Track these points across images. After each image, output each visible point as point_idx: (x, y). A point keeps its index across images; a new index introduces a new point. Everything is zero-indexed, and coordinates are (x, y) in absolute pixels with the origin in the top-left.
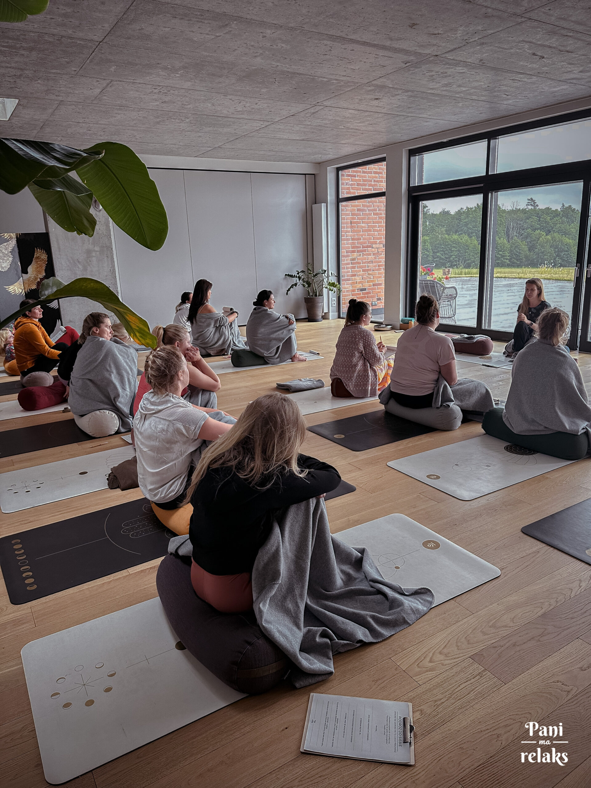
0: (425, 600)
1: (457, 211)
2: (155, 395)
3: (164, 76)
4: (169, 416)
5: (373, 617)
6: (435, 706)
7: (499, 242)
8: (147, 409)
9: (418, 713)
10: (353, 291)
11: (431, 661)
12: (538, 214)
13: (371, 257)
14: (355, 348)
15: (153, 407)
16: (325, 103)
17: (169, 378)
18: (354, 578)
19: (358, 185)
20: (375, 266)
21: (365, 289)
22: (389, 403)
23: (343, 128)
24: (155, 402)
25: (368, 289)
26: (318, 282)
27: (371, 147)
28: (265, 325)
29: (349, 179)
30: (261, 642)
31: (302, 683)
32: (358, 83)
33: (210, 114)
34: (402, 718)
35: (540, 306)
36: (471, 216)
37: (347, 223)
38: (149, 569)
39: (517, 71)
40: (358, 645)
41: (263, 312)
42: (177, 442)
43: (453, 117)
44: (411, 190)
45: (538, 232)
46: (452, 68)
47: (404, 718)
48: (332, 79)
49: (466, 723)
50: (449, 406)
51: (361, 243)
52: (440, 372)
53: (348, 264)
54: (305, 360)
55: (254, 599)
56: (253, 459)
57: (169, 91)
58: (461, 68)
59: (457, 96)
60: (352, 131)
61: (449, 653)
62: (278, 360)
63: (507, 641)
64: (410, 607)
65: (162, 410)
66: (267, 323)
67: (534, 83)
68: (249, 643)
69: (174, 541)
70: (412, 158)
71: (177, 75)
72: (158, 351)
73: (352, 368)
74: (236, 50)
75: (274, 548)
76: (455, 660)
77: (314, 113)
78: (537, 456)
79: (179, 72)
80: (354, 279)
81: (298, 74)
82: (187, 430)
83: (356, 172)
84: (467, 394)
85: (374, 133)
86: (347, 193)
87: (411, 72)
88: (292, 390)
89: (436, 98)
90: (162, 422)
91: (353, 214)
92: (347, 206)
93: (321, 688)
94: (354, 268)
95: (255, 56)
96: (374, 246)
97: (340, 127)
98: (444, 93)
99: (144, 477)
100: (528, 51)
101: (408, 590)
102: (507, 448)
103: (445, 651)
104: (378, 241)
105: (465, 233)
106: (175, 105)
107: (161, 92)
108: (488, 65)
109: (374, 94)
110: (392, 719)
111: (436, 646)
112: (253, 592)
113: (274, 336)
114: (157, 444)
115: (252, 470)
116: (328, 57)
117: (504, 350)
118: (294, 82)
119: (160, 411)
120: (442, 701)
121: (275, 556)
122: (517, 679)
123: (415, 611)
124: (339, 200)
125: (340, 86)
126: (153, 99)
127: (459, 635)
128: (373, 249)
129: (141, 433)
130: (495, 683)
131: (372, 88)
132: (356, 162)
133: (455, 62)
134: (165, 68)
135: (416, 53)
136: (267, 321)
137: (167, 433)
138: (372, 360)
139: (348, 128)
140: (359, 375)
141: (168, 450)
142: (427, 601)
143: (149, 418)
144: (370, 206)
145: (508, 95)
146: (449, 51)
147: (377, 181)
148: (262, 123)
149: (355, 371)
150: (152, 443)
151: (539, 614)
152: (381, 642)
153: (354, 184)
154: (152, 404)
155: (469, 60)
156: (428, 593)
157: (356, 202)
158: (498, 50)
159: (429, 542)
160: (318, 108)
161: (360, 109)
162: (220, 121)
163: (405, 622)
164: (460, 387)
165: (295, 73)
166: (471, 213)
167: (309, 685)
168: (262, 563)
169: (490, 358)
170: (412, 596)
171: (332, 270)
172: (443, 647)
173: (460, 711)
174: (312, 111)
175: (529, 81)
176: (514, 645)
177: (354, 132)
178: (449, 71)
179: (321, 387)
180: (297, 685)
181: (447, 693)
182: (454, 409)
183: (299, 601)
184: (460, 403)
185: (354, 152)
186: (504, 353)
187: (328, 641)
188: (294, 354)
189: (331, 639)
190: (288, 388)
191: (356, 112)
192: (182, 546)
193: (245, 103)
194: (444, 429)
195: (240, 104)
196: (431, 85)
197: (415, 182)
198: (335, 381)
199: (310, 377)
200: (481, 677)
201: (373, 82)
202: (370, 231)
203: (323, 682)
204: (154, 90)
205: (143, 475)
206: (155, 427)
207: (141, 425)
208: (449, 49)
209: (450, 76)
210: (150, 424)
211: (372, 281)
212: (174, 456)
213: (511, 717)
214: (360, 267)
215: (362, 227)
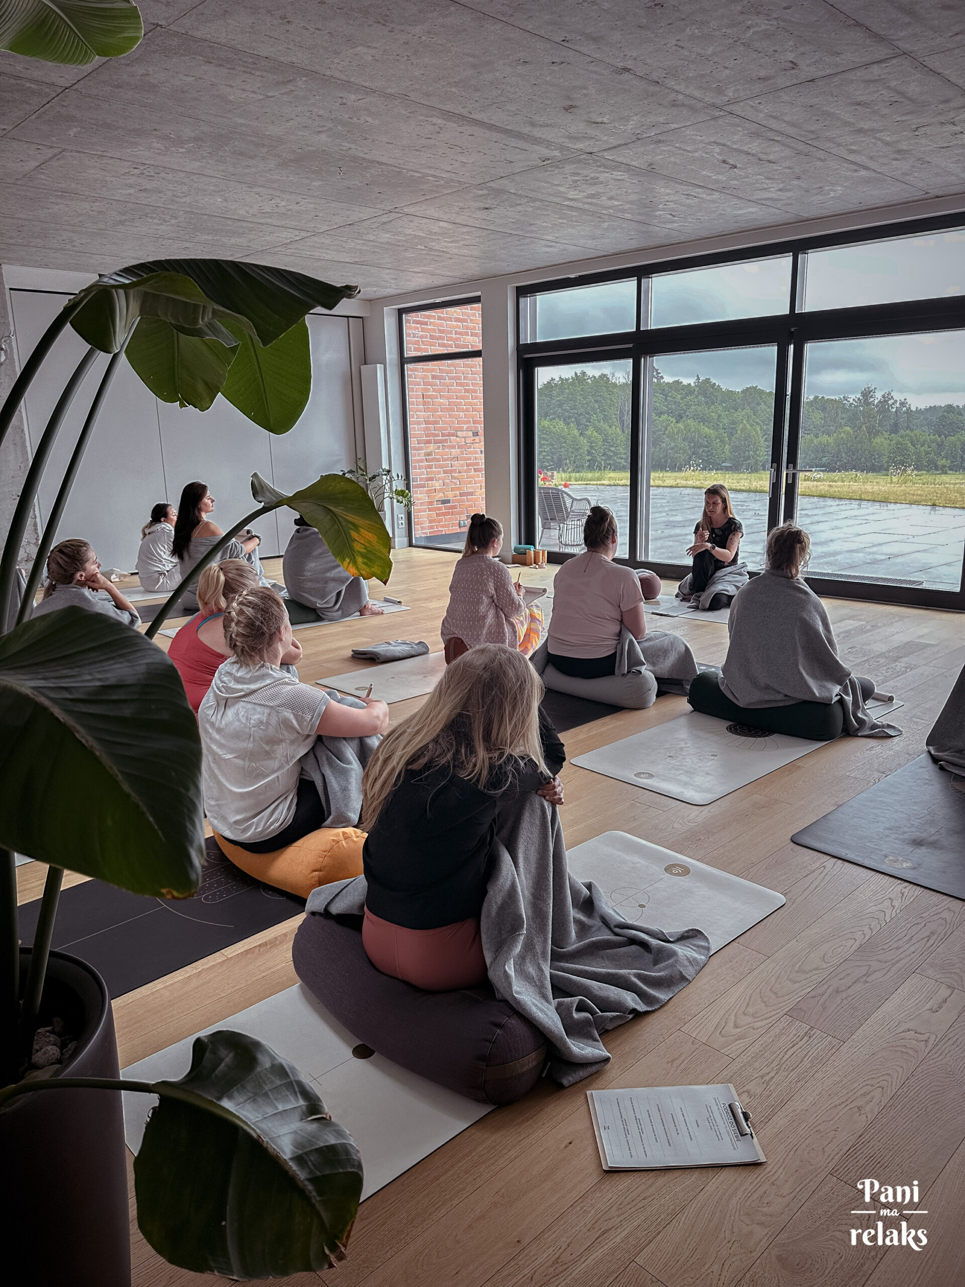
0: (698, 946)
1: (546, 383)
2: (241, 666)
3: (159, 149)
4: (271, 699)
5: (639, 976)
6: (763, 1083)
7: (610, 432)
8: (229, 690)
9: (745, 1096)
10: (431, 503)
11: (736, 1026)
12: (664, 390)
13: (455, 452)
14: (482, 591)
15: (240, 687)
16: (406, 210)
17: (268, 638)
18: (588, 926)
19: (432, 337)
20: (462, 466)
21: (448, 501)
22: (545, 673)
23: (423, 248)
24: (244, 678)
25: (454, 501)
26: (376, 489)
27: (457, 280)
28: (317, 557)
29: (418, 328)
30: (514, 1022)
31: (571, 1079)
32: (465, 183)
33: (215, 214)
34: (727, 1105)
35: (727, 525)
36: (567, 391)
37: (417, 397)
38: (258, 948)
39: (696, 183)
40: (631, 1016)
41: (313, 536)
42: (282, 741)
43: (590, 242)
44: (522, 349)
45: (664, 417)
46: (607, 172)
47: (730, 1105)
48: (427, 175)
49: (812, 1099)
50: (640, 672)
51: (440, 429)
52: (622, 622)
53: (421, 461)
54: (382, 613)
55: (488, 961)
56: (472, 751)
57: (158, 174)
58: (621, 173)
59: (604, 212)
60: (436, 253)
61: (756, 1013)
62: (340, 613)
63: (825, 987)
64: (686, 956)
65: (257, 690)
66: (321, 554)
67: (714, 201)
68: (499, 1026)
69: (319, 893)
70: (522, 300)
71: (181, 150)
72: (247, 595)
73: (478, 621)
74: (291, 119)
75: (508, 883)
76: (768, 1021)
77: (384, 223)
78: (775, 737)
79: (186, 146)
80: (430, 485)
81: (378, 162)
82: (300, 720)
83: (429, 317)
84: (660, 653)
85: (468, 259)
86: (416, 350)
87: (548, 173)
88: (382, 659)
89: (574, 214)
90: (259, 709)
91: (425, 384)
92: (416, 370)
93: (598, 1081)
94: (430, 467)
95: (320, 132)
96: (459, 433)
97: (419, 247)
98: (586, 206)
99: (219, 802)
100: (718, 157)
101: (671, 934)
102: (729, 729)
103: (750, 1010)
104: (465, 427)
105: (559, 417)
106: (161, 195)
107: (143, 174)
108: (658, 172)
109: (484, 201)
110: (715, 1108)
111: (735, 1005)
112: (485, 952)
113: (332, 574)
114: (251, 745)
115: (475, 765)
116: (432, 142)
117: (677, 591)
118: (368, 175)
119: (253, 692)
120: (772, 1075)
121: (512, 894)
122: (857, 1034)
123: (692, 962)
124: (403, 361)
125: (438, 186)
126: (126, 185)
127: (761, 987)
128: (458, 439)
129: (219, 731)
130: (830, 1043)
131: (486, 192)
132: (432, 301)
133: (614, 164)
134: (166, 138)
135: (562, 148)
136: (320, 551)
137: (267, 727)
138: (508, 609)
139: (431, 249)
140: (490, 632)
141: (268, 755)
142: (702, 946)
143: (233, 705)
144: (450, 372)
145: (674, 216)
146: (610, 149)
147: (460, 333)
148: (297, 233)
149: (484, 626)
150: (243, 745)
151: (855, 947)
152: (659, 1009)
153: (426, 337)
154: (238, 680)
155: (634, 163)
156: (699, 936)
157: (431, 365)
158: (678, 152)
159: (674, 866)
160: (393, 216)
161: (457, 221)
162: (229, 226)
163: (683, 978)
164: (651, 643)
165: (374, 161)
166: (566, 386)
167: (580, 1081)
168: (495, 907)
169: (658, 603)
170: (679, 943)
171: (397, 469)
172: (745, 1005)
173: (799, 1085)
174: (384, 220)
175: (708, 198)
176: (837, 991)
177: (439, 256)
178: (603, 177)
179: (424, 653)
180: (565, 1082)
181: (773, 1065)
182: (647, 675)
183: (541, 962)
184: (652, 668)
185: (429, 286)
186: (677, 596)
187: (588, 1015)
188: (364, 603)
189: (592, 1013)
190: (373, 656)
191: (450, 226)
192: (337, 899)
193: (279, 201)
194: (635, 707)
195: (270, 202)
196: (572, 194)
197: (527, 338)
198: (453, 642)
199: (402, 639)
200: (810, 1037)
201: (488, 185)
202: (453, 410)
203: (597, 1074)
204: (132, 170)
205: (217, 800)
206: (247, 719)
207: (219, 717)
208: (611, 146)
209: (601, 183)
210: (237, 714)
211: (458, 489)
212: (276, 764)
213: (866, 1083)
214: (441, 467)
215: (440, 404)
